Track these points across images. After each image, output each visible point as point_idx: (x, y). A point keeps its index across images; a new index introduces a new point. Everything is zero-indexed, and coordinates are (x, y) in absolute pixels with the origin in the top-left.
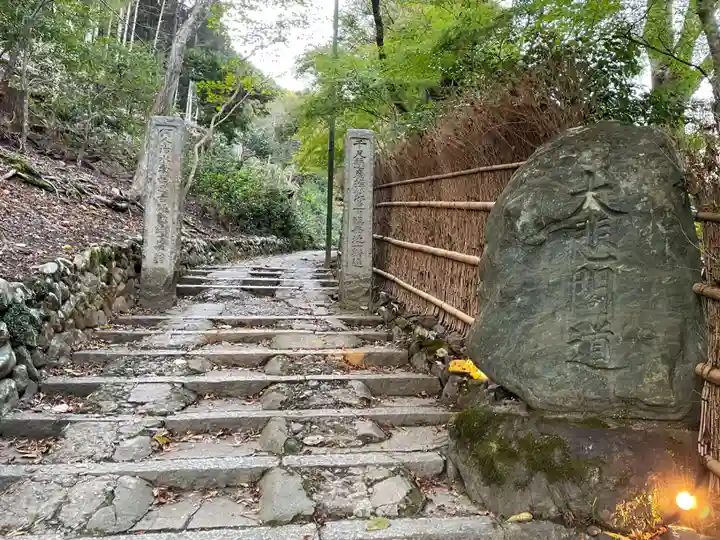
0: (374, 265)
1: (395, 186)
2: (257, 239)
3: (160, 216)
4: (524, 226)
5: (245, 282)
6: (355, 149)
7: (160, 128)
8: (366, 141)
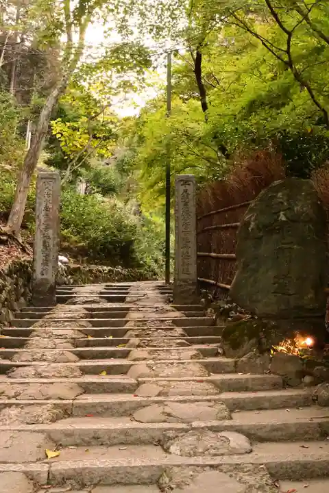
0: (198, 276)
1: (213, 214)
2: (105, 268)
3: (44, 242)
4: (252, 229)
5: (101, 293)
6: (182, 189)
7: (44, 180)
8: (190, 183)
